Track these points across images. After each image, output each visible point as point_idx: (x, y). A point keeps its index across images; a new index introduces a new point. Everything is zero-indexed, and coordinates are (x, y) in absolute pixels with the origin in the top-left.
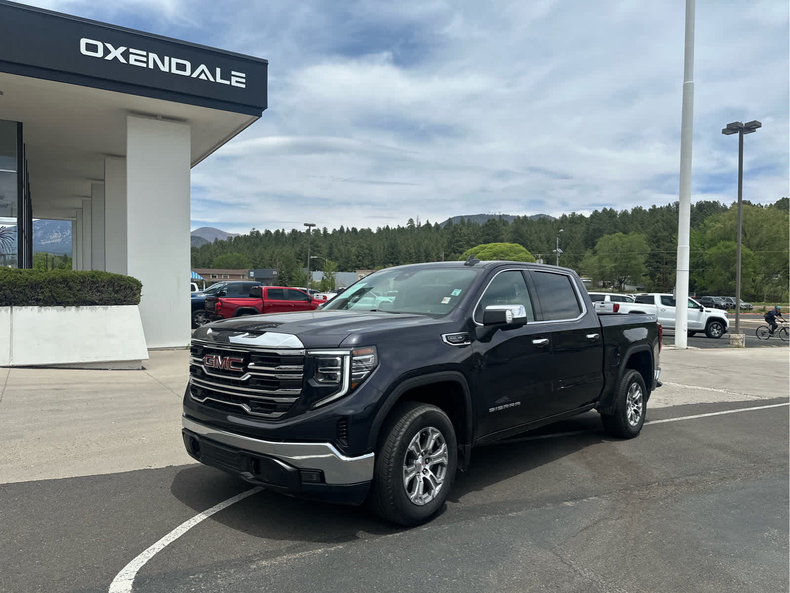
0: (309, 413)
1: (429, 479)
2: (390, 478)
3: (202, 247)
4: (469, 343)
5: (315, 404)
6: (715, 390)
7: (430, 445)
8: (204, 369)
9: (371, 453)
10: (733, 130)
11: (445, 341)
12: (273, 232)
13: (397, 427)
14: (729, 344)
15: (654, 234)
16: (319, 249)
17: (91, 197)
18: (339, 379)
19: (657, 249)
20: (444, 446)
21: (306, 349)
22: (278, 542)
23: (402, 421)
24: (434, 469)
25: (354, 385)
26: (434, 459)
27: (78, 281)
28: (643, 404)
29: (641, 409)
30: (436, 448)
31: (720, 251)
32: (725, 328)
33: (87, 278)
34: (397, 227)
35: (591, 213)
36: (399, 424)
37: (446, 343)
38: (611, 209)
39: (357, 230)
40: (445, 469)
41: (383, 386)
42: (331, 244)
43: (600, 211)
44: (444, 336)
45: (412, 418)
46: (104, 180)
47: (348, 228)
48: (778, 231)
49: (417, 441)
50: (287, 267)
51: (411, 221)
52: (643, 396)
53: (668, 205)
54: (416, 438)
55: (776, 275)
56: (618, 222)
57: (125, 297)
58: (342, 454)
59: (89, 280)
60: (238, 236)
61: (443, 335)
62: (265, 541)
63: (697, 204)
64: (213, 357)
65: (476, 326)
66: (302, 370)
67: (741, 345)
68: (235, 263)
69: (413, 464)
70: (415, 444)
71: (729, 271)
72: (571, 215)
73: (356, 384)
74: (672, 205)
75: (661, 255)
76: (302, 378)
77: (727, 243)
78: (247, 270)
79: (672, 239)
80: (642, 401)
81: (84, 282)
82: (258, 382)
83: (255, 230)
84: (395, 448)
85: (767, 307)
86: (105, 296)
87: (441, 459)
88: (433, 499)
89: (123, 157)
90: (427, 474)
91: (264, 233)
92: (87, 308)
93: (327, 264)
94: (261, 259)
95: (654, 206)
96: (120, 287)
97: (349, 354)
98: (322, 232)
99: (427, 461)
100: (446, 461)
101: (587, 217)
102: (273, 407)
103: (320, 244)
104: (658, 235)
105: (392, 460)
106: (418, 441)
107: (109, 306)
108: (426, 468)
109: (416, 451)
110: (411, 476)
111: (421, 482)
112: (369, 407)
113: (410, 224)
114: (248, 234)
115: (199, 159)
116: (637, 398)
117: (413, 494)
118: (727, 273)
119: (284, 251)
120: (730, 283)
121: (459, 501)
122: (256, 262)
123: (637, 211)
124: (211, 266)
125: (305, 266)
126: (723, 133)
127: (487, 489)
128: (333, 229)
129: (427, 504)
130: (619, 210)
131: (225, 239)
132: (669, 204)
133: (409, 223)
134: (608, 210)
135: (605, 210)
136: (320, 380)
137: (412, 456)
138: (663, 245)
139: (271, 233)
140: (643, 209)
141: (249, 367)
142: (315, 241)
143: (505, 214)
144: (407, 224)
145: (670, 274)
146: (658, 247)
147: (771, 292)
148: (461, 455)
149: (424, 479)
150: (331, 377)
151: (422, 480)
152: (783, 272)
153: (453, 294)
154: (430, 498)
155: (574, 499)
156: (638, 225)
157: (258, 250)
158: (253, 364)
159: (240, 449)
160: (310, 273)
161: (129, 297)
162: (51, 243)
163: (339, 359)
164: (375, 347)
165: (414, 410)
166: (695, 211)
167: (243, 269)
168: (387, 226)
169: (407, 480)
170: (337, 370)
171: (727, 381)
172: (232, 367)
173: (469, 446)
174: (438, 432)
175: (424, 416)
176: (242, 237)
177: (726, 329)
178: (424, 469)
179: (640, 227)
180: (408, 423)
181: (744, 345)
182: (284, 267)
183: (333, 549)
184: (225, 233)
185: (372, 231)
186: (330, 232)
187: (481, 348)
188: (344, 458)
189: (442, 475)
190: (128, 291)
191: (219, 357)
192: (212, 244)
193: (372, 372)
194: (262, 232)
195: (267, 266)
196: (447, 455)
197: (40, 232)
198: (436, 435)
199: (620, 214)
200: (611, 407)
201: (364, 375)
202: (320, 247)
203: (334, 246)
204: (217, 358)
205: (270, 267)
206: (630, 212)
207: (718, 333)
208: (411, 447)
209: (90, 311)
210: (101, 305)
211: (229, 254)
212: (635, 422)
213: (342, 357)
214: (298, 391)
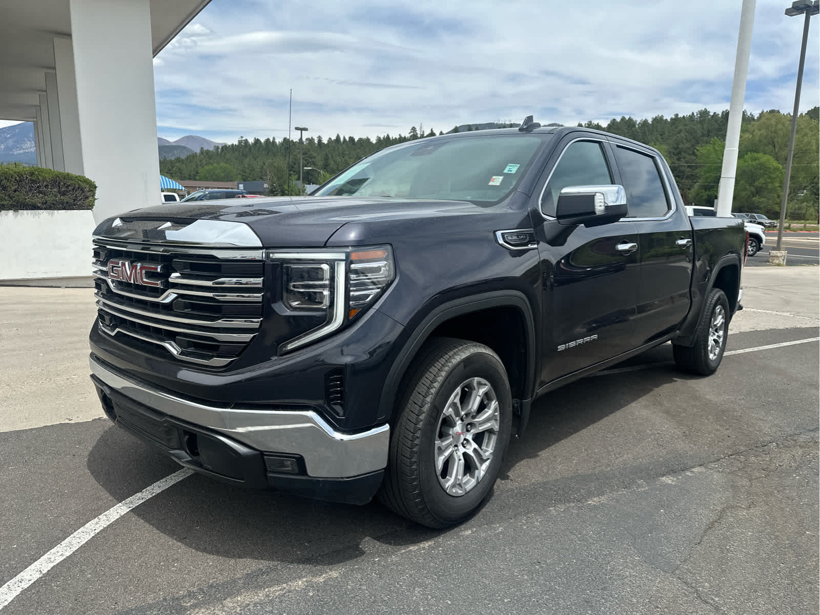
0: (276, 360)
1: (472, 454)
2: (415, 462)
3: (187, 158)
4: (535, 246)
5: (285, 346)
6: (778, 313)
7: (475, 404)
8: (112, 285)
9: (385, 424)
10: (798, 10)
11: (501, 241)
12: (263, 140)
13: (425, 380)
14: (768, 262)
15: (675, 146)
16: (314, 160)
17: (46, 91)
18: (326, 302)
19: (677, 162)
20: (494, 404)
21: (267, 248)
22: (232, 562)
23: (433, 370)
24: (478, 438)
25: (353, 314)
26: (479, 424)
27: (13, 180)
28: (724, 333)
29: (722, 339)
30: (482, 407)
31: (747, 164)
32: (760, 245)
33: (25, 176)
34: (398, 137)
35: (609, 123)
36: (429, 376)
37: (501, 245)
38: (629, 119)
39: (354, 139)
40: (494, 438)
41: (404, 313)
42: (327, 155)
43: (618, 119)
44: (499, 234)
45: (450, 365)
46: (55, 68)
47: (344, 138)
48: (810, 142)
49: (455, 401)
50: (279, 179)
51: (414, 129)
52: (725, 322)
53: (691, 114)
54: (455, 397)
55: (802, 191)
56: (638, 132)
57: (75, 200)
58: (336, 429)
59: (27, 177)
60: (226, 146)
61: (497, 233)
62: (211, 560)
63: (722, 113)
64: (118, 264)
65: (545, 220)
66: (260, 286)
67: (782, 263)
68: (223, 174)
69: (449, 435)
70: (454, 405)
71: (753, 186)
72: (588, 124)
73: (357, 311)
74: (695, 114)
75: (682, 169)
76: (260, 300)
77: (756, 155)
78: (236, 183)
79: (695, 150)
80: (723, 329)
81: (20, 181)
82: (187, 306)
83: (244, 139)
84: (424, 415)
85: (792, 225)
86: (50, 199)
87: (489, 424)
88: (478, 483)
89: (69, 35)
90: (468, 447)
91: (253, 142)
92: (28, 214)
93: (322, 176)
94: (251, 171)
95: (677, 115)
96: (67, 187)
97: (344, 258)
98: (316, 141)
99: (468, 427)
100: (496, 428)
101: (603, 127)
102: (214, 348)
103: (315, 154)
104: (680, 146)
105: (418, 434)
106: (457, 400)
107: (56, 211)
108: (467, 438)
109: (454, 416)
110: (447, 453)
111: (460, 460)
112: (381, 349)
113: (412, 134)
114: (236, 143)
115: (165, 41)
116: (718, 325)
117: (449, 480)
118: (752, 187)
119: (275, 162)
120: (754, 199)
121: (508, 476)
122: (245, 175)
123: (658, 120)
124: (197, 178)
125: (298, 179)
126: (786, 14)
127: (544, 454)
128: (328, 139)
129: (469, 492)
130: (638, 119)
131: (211, 149)
132: (693, 113)
133: (411, 132)
134: (627, 119)
135: (623, 119)
136: (295, 304)
137: (448, 423)
138: (684, 158)
139: (261, 142)
140: (665, 118)
141: (170, 280)
142: (309, 151)
143: (515, 123)
144: (410, 133)
145: (689, 189)
146: (679, 159)
147: (795, 209)
148: (517, 416)
149: (465, 454)
150: (312, 298)
151: (462, 458)
152: (810, 187)
153: (506, 171)
154: (473, 482)
155: (672, 472)
156: (658, 136)
157: (247, 161)
158: (178, 274)
159: (167, 415)
160: (304, 186)
161: (80, 200)
162: (24, 153)
163: (325, 267)
164: (389, 247)
165: (452, 353)
166: (720, 121)
167: (231, 181)
168: (388, 135)
169: (440, 462)
170: (323, 286)
171: (787, 302)
172: (145, 280)
173: (528, 401)
174: (487, 385)
175: (467, 361)
176: (229, 146)
177: (762, 246)
178: (465, 439)
179: (659, 137)
180: (444, 374)
181: (784, 264)
182: (275, 179)
183: (321, 579)
184: (212, 142)
185: (371, 141)
186: (325, 141)
187: (553, 254)
188: (338, 436)
189: (491, 447)
190: (78, 193)
191: (127, 263)
192: (198, 155)
193: (384, 291)
194: (251, 141)
195: (257, 179)
196: (498, 419)
197: (11, 140)
198: (484, 390)
199: (639, 123)
200: (692, 337)
201: (371, 297)
202: (315, 158)
203: (330, 157)
204: (124, 265)
205: (260, 180)
206: (650, 121)
207: (752, 250)
208: (448, 411)
209: (32, 216)
210: (45, 209)
211: (215, 165)
212: (715, 355)
213: (332, 264)
214: (255, 323)
